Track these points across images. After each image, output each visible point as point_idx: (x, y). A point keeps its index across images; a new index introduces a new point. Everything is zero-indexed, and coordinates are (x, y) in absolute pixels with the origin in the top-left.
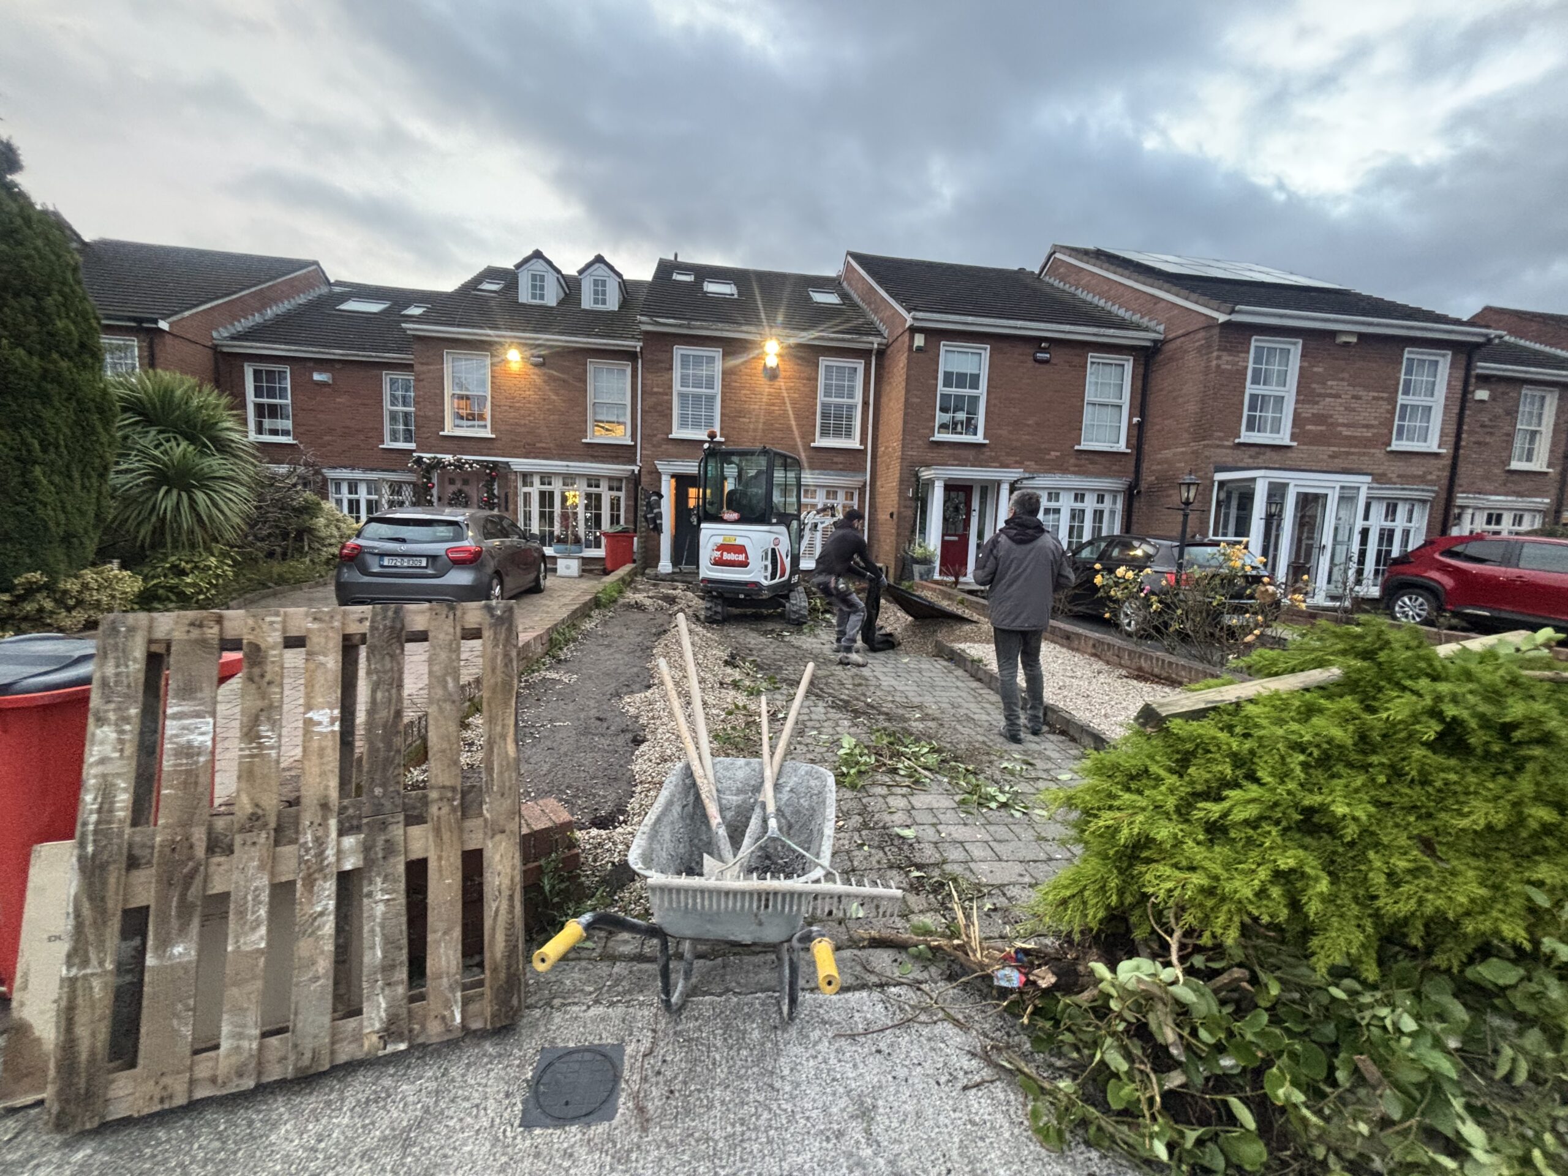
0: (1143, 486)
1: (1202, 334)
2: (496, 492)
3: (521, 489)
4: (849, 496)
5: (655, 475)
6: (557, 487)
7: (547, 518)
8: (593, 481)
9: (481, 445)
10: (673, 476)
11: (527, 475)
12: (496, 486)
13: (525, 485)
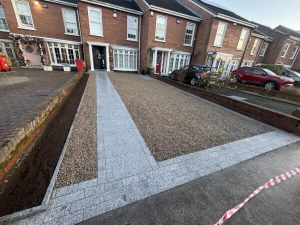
0: (194, 54)
1: (210, 20)
2: (41, 47)
3: (49, 47)
4: (135, 53)
5: (87, 45)
6: (59, 47)
7: (58, 56)
8: (70, 46)
9: (33, 32)
10: (92, 46)
11: (49, 43)
12: (40, 45)
13: (49, 46)
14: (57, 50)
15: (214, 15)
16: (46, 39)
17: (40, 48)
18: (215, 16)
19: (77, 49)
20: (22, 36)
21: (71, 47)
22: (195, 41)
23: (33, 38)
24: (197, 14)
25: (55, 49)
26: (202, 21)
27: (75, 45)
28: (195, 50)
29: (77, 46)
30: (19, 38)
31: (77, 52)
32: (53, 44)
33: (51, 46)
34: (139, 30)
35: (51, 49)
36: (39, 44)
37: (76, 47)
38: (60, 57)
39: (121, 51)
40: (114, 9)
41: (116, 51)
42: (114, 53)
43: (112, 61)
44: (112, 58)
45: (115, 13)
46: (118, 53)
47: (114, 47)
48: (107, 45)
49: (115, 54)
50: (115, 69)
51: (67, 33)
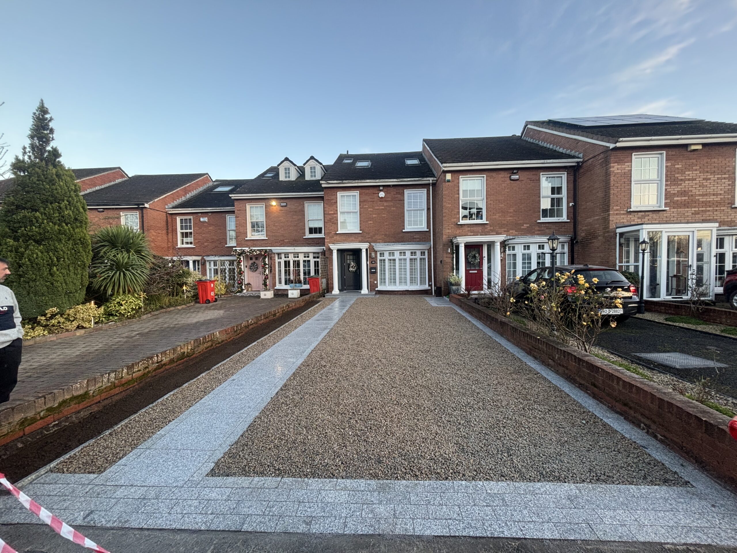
0: (579, 238)
1: (602, 156)
2: (267, 262)
3: (277, 260)
4: (423, 253)
5: (331, 251)
6: (291, 259)
7: (287, 272)
8: (306, 255)
9: (262, 242)
10: (338, 250)
11: (279, 254)
12: (267, 259)
13: (278, 258)
14: (287, 264)
15: (608, 145)
16: (276, 249)
17: (265, 264)
18: (612, 146)
19: (318, 258)
20: (247, 249)
21: (308, 257)
22: (574, 206)
23: (259, 250)
24: (568, 152)
25: (285, 262)
26: (583, 162)
27: (314, 253)
28: (579, 227)
29: (318, 253)
30: (243, 252)
31: (316, 264)
32: (283, 256)
33: (281, 258)
34: (428, 209)
35: (279, 263)
36: (265, 257)
37: (316, 255)
38: (289, 275)
39: (392, 253)
40: (379, 186)
41: (382, 254)
42: (379, 258)
43: (375, 273)
44: (375, 268)
45: (381, 190)
46: (386, 256)
47: (379, 247)
48: (364, 246)
49: (381, 260)
50: (380, 288)
51: (308, 236)
